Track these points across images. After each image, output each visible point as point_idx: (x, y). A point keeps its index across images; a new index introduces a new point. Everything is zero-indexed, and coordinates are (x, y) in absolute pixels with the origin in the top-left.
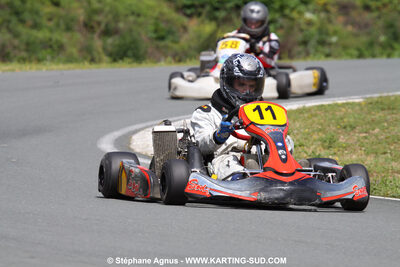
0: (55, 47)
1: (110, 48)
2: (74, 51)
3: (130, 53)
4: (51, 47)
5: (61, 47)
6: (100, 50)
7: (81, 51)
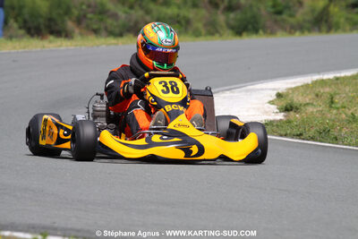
0: (183, 22)
1: (232, 23)
2: (200, 25)
3: (250, 27)
4: (179, 22)
5: (188, 22)
6: (224, 24)
7: (205, 25)
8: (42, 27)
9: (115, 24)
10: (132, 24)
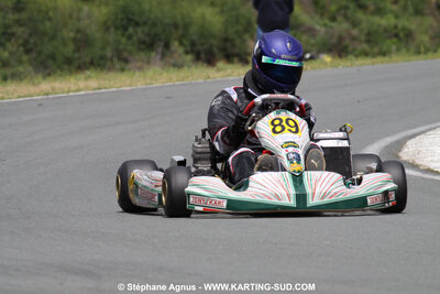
8: (215, 50)
9: (312, 41)
10: (334, 40)
